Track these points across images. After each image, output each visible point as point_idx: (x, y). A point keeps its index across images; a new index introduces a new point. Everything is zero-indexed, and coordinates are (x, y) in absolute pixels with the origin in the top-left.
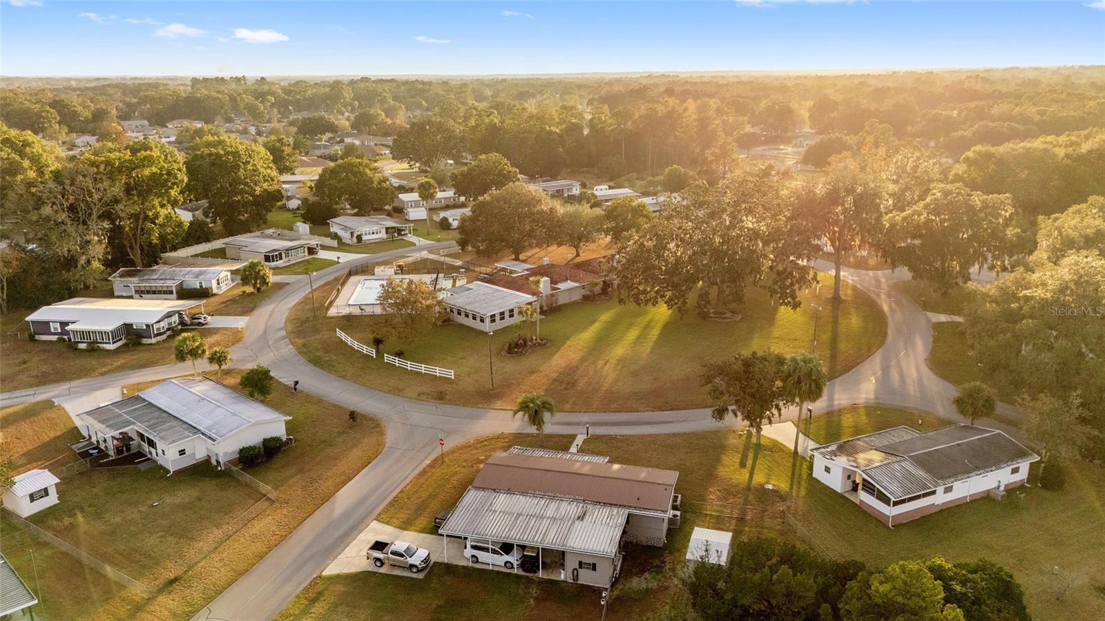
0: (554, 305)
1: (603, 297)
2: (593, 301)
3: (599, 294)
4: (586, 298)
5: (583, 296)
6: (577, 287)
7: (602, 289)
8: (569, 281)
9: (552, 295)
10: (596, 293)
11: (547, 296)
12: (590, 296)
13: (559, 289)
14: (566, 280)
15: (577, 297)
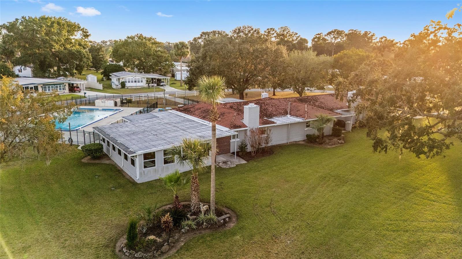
0: (264, 145)
1: (335, 140)
2: (321, 144)
3: (329, 136)
4: (311, 140)
5: (307, 136)
6: (299, 123)
7: (334, 129)
8: (289, 116)
9: (262, 131)
10: (325, 135)
11: (252, 131)
12: (318, 137)
13: (273, 123)
14: (285, 113)
15: (298, 136)
